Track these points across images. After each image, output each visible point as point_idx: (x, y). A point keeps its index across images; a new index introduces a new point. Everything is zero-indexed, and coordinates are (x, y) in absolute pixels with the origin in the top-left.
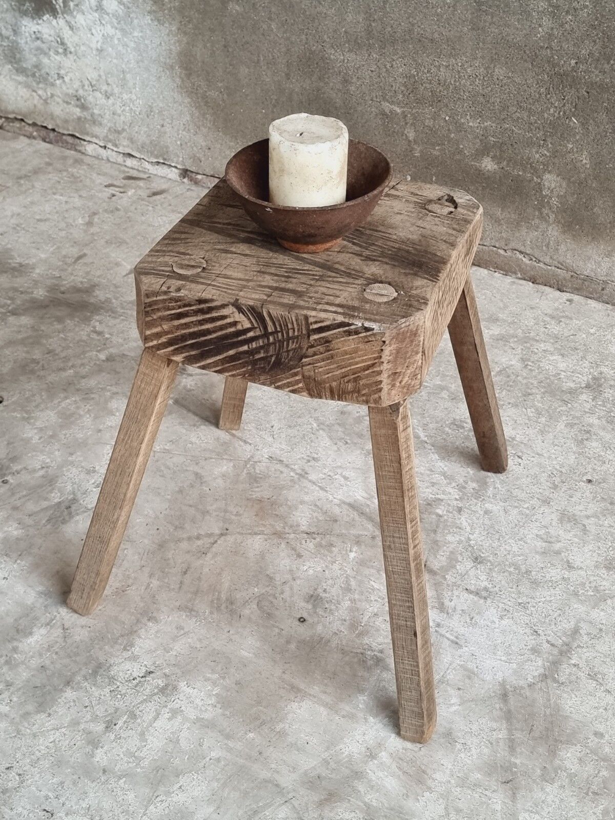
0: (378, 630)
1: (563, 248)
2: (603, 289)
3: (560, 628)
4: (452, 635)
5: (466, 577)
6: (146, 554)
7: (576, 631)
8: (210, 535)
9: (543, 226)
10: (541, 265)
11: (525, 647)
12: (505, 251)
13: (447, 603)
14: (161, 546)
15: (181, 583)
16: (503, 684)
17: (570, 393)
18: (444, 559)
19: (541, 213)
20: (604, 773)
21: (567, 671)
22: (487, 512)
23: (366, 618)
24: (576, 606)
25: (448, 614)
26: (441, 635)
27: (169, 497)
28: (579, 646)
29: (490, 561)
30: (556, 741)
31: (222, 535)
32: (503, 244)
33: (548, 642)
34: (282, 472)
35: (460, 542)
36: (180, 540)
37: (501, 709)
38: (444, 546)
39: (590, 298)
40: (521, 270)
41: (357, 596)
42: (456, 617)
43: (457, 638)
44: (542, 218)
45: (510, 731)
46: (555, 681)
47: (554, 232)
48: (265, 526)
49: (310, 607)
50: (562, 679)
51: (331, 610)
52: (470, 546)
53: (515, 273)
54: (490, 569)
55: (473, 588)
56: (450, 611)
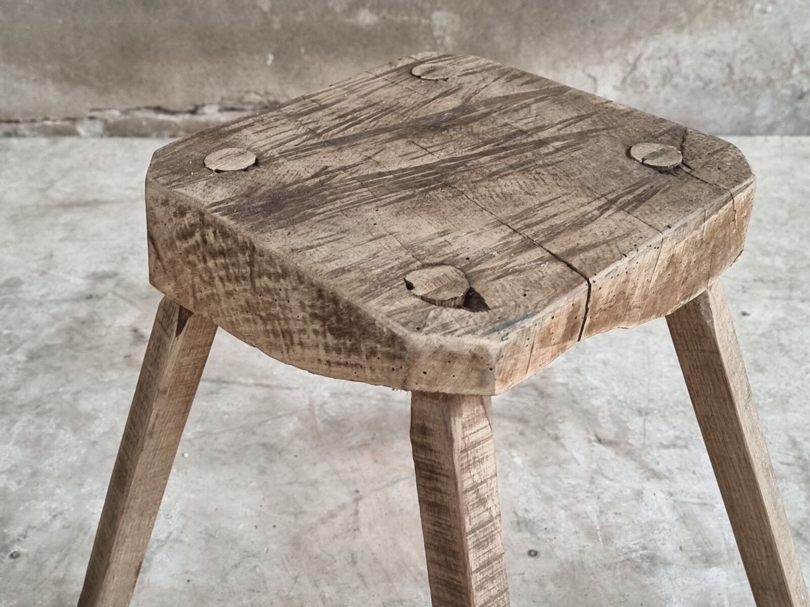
0: (619, 527)
3: (777, 445)
4: (692, 497)
5: (648, 433)
6: (286, 562)
7: (794, 442)
8: (343, 507)
13: (653, 466)
14: (296, 543)
15: (360, 576)
18: (610, 425)
22: (605, 363)
23: (595, 520)
25: (667, 478)
26: (683, 502)
27: (254, 484)
29: (654, 409)
31: (357, 500)
33: (782, 463)
34: (361, 405)
35: (609, 402)
36: (312, 529)
38: (598, 412)
41: (565, 502)
42: (678, 478)
43: (699, 498)
48: (395, 470)
49: (528, 535)
51: (552, 528)
52: (620, 401)
54: (662, 417)
55: (665, 442)
56: (667, 474)
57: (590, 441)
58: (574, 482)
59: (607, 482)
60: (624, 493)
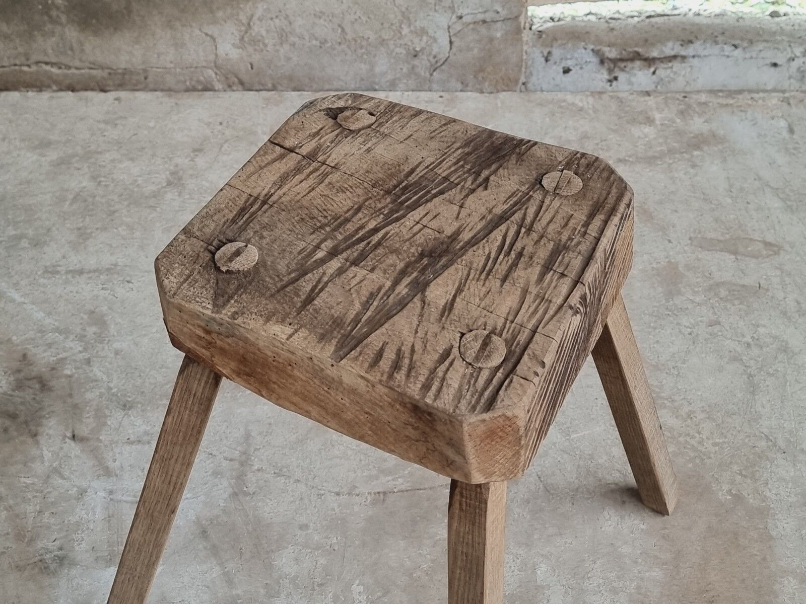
0: (48, 528)
1: (88, 47)
2: (146, 78)
3: (232, 440)
4: (128, 496)
5: (121, 429)
7: (248, 437)
9: (58, 29)
10: (73, 71)
11: (205, 475)
12: (29, 66)
13: (110, 464)
16: (198, 522)
17: (154, 196)
18: (91, 420)
19: (50, 17)
20: (322, 561)
21: (254, 479)
22: (117, 353)
23: (31, 521)
24: (239, 411)
25: (117, 476)
26: (118, 501)
28: (256, 450)
29: (139, 403)
30: (267, 553)
32: (23, 59)
33: (226, 459)
35: (101, 395)
37: (205, 548)
38: (86, 406)
39: (137, 90)
40: (55, 82)
41: (11, 502)
42: (126, 475)
44: (54, 21)
45: (221, 564)
46: (246, 494)
47: (72, 33)
50: (252, 490)
52: (113, 395)
53: (49, 87)
54: (143, 411)
55: (132, 438)
56: (118, 472)
57: (65, 437)
58: (28, 481)
59: (60, 481)
60: (70, 492)
